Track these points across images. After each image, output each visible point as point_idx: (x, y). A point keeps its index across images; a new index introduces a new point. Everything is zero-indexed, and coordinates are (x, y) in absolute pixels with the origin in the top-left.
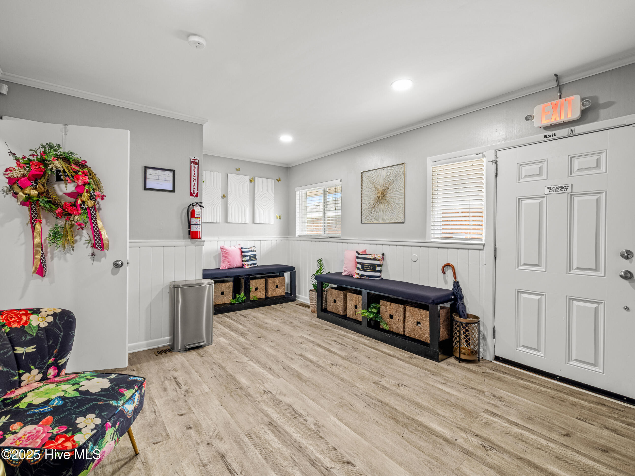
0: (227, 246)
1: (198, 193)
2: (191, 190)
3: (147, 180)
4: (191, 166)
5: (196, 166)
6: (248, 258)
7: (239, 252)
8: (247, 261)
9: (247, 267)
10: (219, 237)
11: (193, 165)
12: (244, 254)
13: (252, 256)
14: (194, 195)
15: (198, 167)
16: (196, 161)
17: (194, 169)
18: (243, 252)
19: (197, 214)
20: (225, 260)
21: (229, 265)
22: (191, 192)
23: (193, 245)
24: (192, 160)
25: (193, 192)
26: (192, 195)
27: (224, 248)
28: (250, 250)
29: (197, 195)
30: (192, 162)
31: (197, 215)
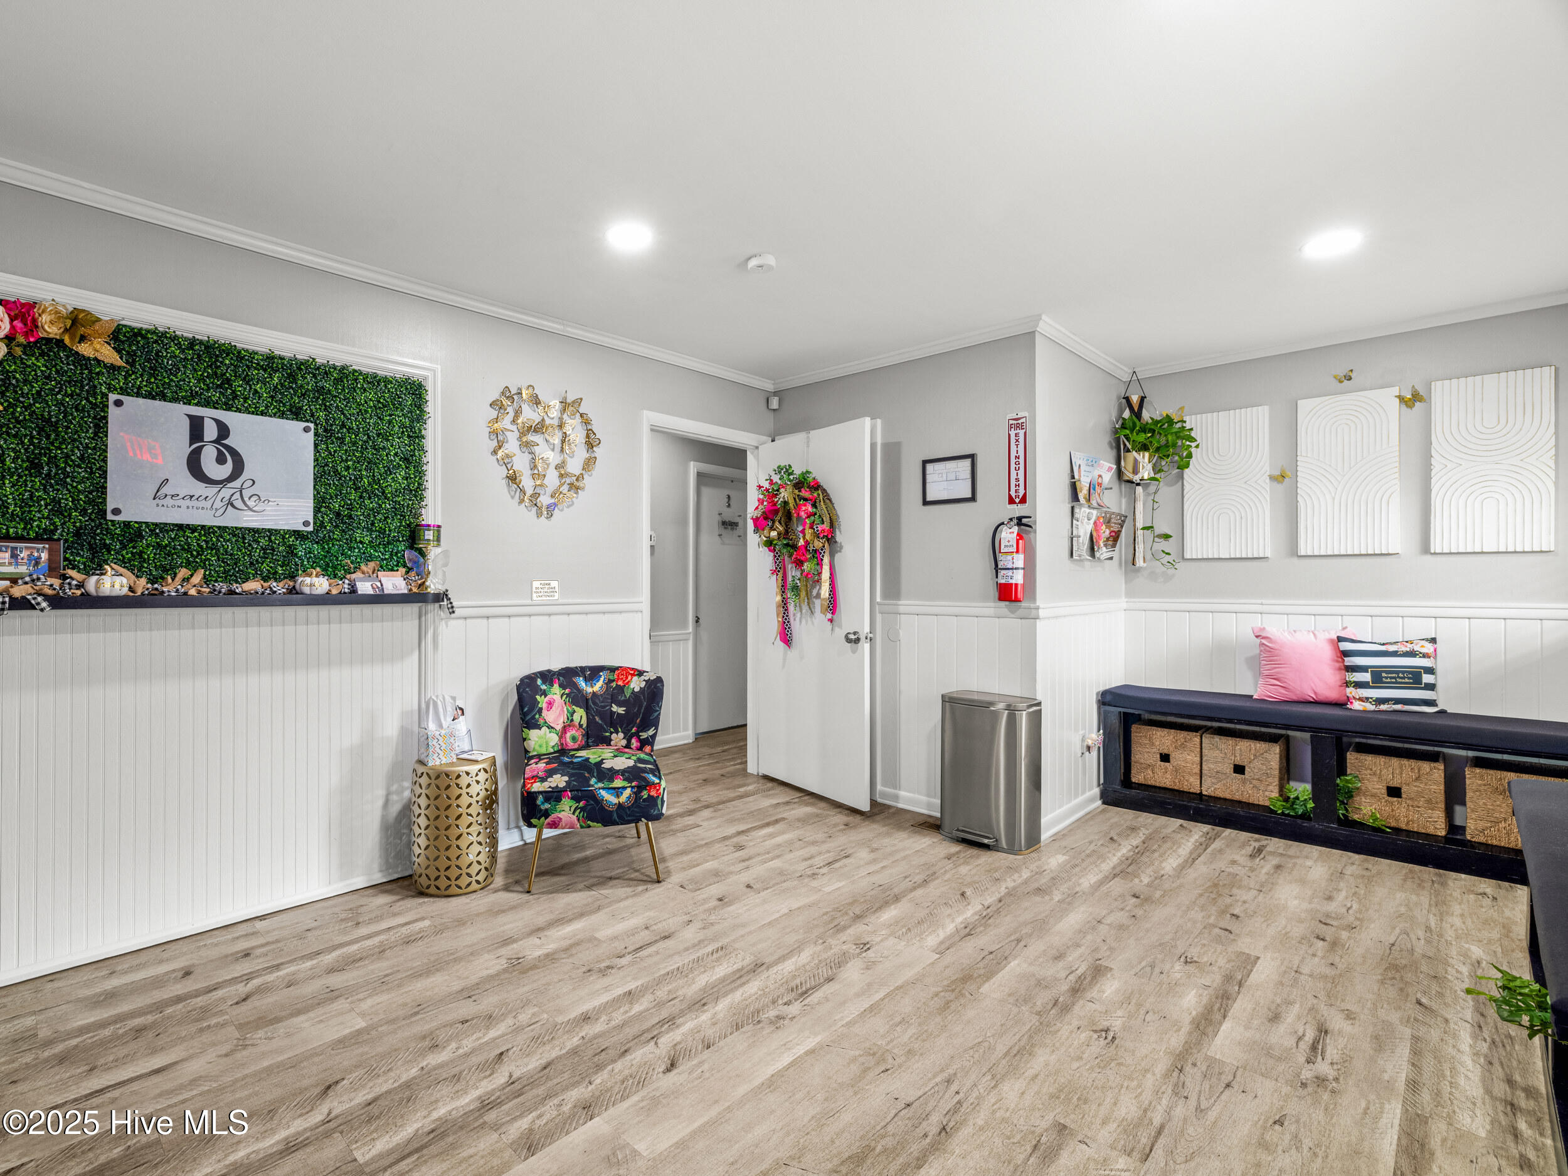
0: (1278, 629)
1: (1025, 494)
2: (1009, 490)
3: (928, 486)
4: (1009, 435)
5: (1022, 433)
6: (1366, 677)
7: (1327, 653)
8: (1359, 685)
9: (1357, 706)
10: (1264, 601)
11: (1013, 433)
12: (1351, 661)
13: (1386, 672)
14: (1017, 500)
15: (1025, 433)
16: (1020, 422)
17: (1017, 441)
18: (1346, 654)
19: (1007, 544)
20: (1267, 672)
21: (1283, 691)
22: (1010, 495)
23: (1013, 616)
24: (1011, 422)
25: (1013, 494)
26: (1011, 501)
27: (1264, 635)
28: (1392, 648)
29: (1023, 500)
30: (1010, 427)
31: (1005, 546)
